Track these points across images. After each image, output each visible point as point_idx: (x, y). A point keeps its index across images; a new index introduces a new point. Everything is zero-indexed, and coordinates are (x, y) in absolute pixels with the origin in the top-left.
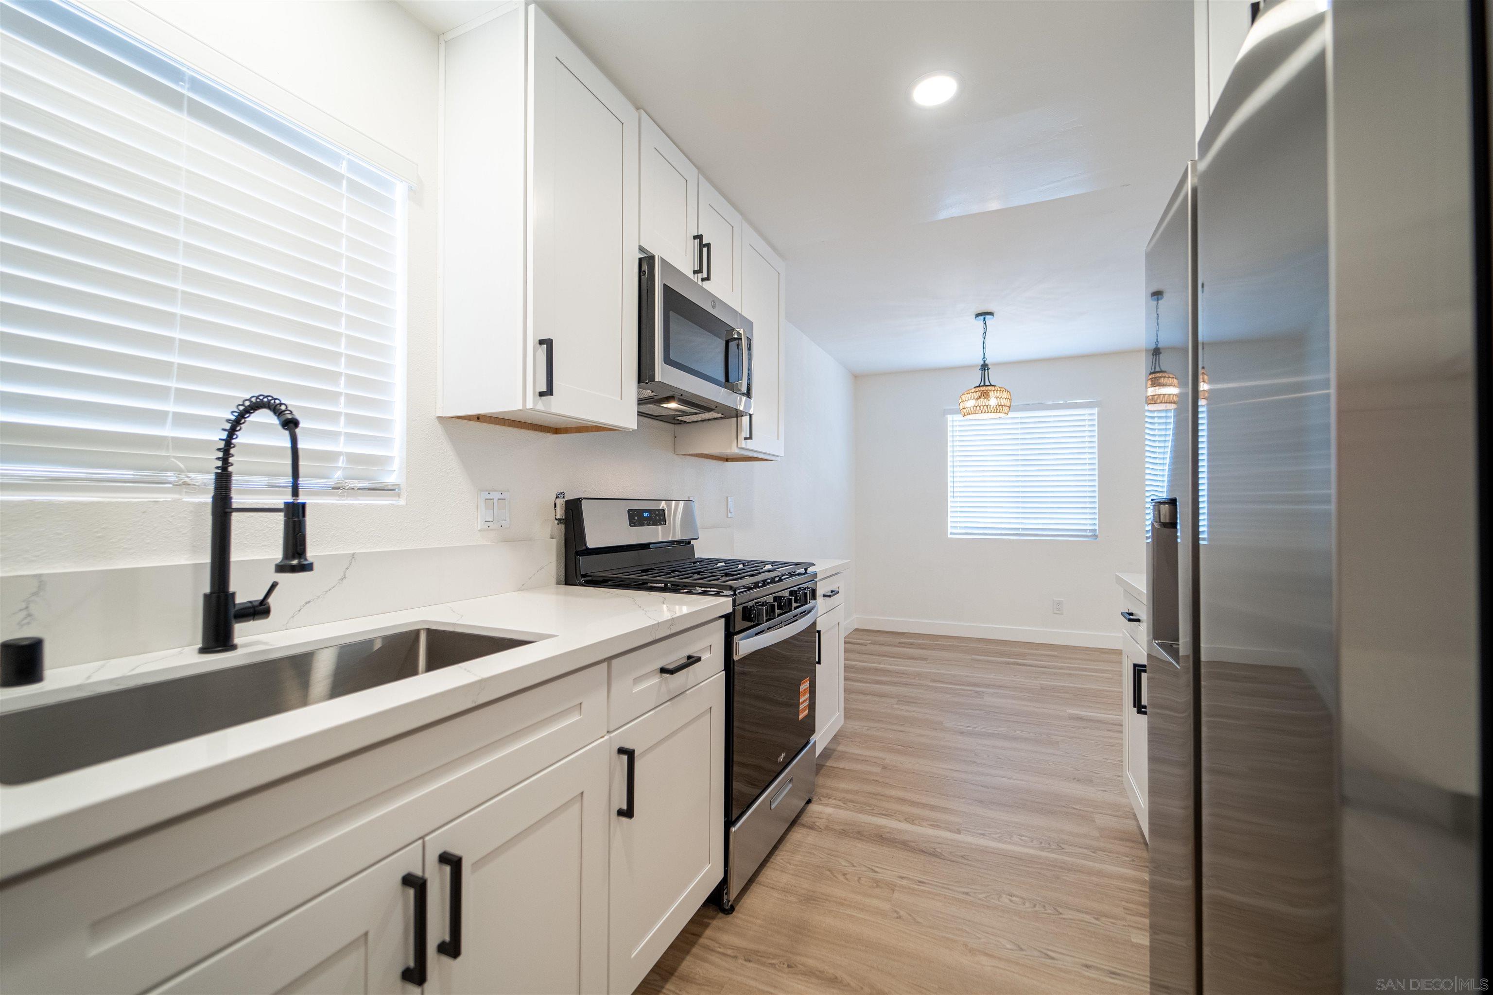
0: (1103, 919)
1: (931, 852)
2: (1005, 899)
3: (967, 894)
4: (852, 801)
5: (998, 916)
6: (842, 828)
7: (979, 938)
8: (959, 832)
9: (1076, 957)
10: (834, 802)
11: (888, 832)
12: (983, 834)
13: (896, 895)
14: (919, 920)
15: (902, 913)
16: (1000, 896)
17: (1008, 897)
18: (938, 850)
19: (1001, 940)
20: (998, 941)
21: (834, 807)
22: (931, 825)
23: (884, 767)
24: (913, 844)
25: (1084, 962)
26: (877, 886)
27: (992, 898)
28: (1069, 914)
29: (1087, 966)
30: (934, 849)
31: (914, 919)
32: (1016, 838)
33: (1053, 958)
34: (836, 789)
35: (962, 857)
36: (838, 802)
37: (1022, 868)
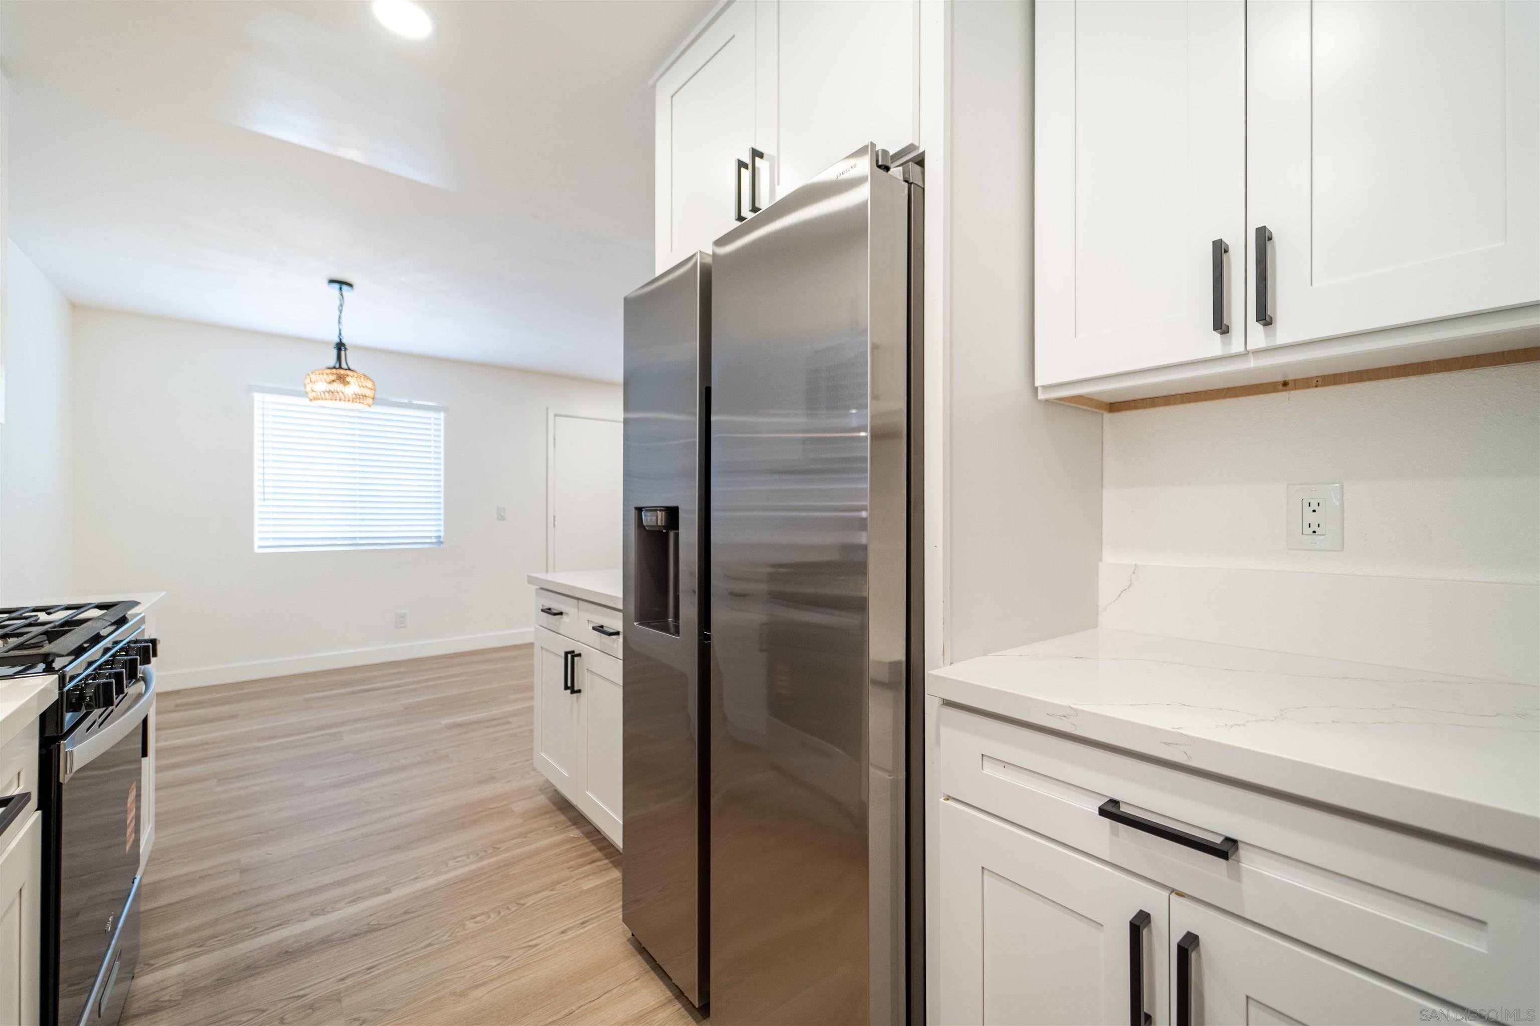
0: (558, 887)
1: (366, 930)
2: (470, 925)
3: (430, 945)
4: (213, 937)
5: (472, 944)
6: (215, 977)
7: (464, 977)
8: (388, 890)
9: (552, 931)
10: (180, 954)
11: (294, 942)
12: (417, 878)
13: (346, 1002)
14: (389, 1007)
15: (364, 1015)
16: (464, 925)
17: (472, 921)
18: (373, 923)
19: (484, 963)
20: (483, 966)
21: (185, 961)
22: (349, 903)
23: (243, 871)
24: (336, 936)
25: (560, 930)
26: (314, 1011)
27: (458, 932)
28: (529, 901)
29: (563, 932)
30: (368, 924)
31: (383, 1011)
32: (452, 863)
33: (536, 945)
34: (176, 935)
35: (406, 913)
36: (187, 950)
37: (471, 887)
